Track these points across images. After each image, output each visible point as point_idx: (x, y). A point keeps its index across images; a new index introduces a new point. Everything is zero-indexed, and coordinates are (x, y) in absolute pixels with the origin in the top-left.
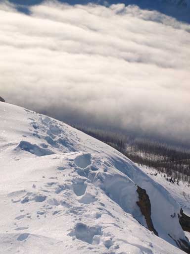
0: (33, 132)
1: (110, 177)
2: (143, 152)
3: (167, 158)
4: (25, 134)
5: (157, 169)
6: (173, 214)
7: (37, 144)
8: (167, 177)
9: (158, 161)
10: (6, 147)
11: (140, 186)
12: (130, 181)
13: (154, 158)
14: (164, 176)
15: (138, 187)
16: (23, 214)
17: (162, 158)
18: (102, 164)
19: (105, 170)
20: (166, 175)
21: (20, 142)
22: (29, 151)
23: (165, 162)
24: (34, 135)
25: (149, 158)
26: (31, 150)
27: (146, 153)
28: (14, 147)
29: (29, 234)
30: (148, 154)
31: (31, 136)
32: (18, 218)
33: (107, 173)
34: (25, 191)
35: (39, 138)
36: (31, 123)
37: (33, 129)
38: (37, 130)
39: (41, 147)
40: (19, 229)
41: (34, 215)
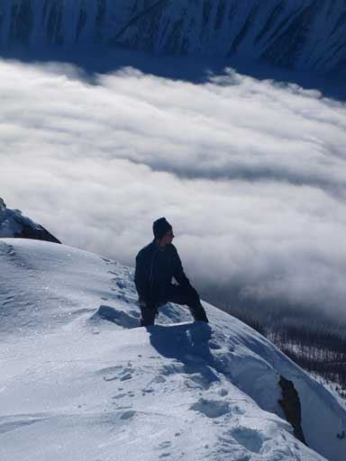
0: (116, 293)
1: (239, 359)
2: (298, 344)
3: (342, 355)
4: (105, 296)
5: (323, 376)
6: (341, 433)
7: (125, 312)
8: (341, 391)
9: (326, 361)
10: (76, 315)
11: (284, 376)
12: (269, 368)
13: (319, 354)
14: (337, 389)
15: (281, 377)
16: (122, 392)
17: (331, 355)
18: (226, 340)
19: (232, 350)
20: (340, 387)
21: (98, 307)
22: (113, 321)
23: (339, 363)
24: (119, 297)
25: (308, 355)
26: (116, 320)
27: (302, 345)
28: (89, 315)
29: (135, 412)
30: (307, 349)
31: (113, 298)
32: (116, 397)
33: (234, 353)
34: (121, 367)
35: (127, 301)
36: (115, 279)
37: (118, 288)
38: (124, 290)
39: (131, 316)
40: (120, 408)
41: (138, 393)
